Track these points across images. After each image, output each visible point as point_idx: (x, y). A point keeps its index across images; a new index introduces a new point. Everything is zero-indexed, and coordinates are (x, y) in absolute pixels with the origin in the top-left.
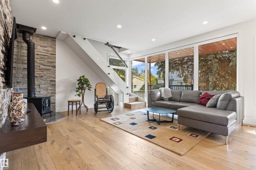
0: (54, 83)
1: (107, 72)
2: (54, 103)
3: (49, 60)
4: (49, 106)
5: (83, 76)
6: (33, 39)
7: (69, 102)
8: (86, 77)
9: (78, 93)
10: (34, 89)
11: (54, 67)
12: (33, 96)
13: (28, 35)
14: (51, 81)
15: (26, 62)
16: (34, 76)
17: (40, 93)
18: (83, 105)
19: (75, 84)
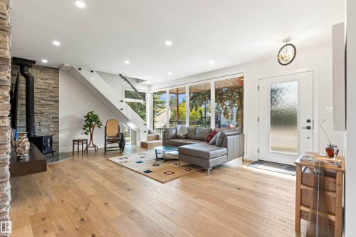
0: (57, 120)
1: (119, 108)
2: (58, 143)
3: (52, 94)
4: (51, 145)
5: (91, 113)
6: (32, 72)
7: (74, 141)
8: (94, 113)
9: (85, 131)
10: (34, 127)
11: (58, 102)
12: (32, 134)
13: (26, 68)
14: (53, 118)
15: (25, 97)
16: (34, 113)
17: (40, 131)
18: (91, 145)
19: (82, 120)
